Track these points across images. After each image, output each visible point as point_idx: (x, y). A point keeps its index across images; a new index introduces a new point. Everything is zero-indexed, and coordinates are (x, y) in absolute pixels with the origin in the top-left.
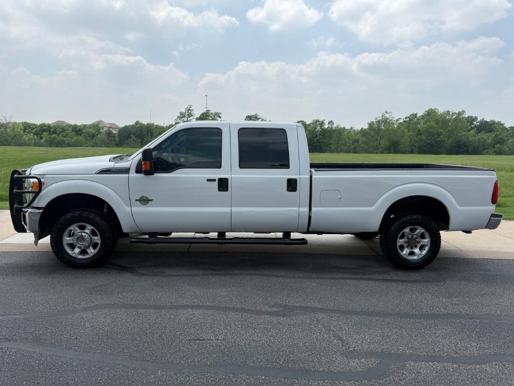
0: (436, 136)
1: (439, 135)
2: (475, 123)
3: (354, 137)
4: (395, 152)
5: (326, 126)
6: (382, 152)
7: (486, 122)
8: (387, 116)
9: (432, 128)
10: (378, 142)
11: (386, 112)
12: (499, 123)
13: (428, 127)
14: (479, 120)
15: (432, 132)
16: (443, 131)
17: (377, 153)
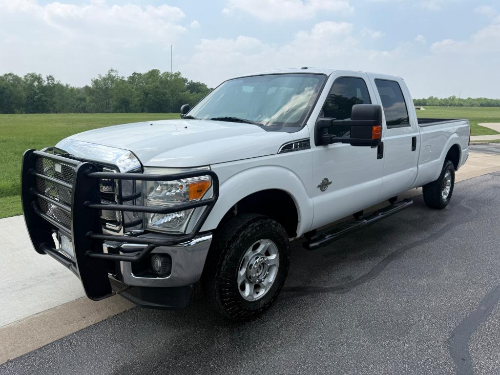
0: (162, 95)
1: (164, 94)
2: (186, 84)
3: (78, 96)
4: (127, 111)
5: (45, 83)
6: (115, 111)
7: (194, 83)
8: (113, 74)
9: (157, 87)
10: (107, 100)
11: (112, 70)
12: (203, 85)
13: (154, 87)
14: (189, 82)
15: (158, 91)
16: (167, 91)
17: (109, 112)
